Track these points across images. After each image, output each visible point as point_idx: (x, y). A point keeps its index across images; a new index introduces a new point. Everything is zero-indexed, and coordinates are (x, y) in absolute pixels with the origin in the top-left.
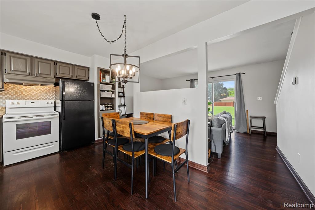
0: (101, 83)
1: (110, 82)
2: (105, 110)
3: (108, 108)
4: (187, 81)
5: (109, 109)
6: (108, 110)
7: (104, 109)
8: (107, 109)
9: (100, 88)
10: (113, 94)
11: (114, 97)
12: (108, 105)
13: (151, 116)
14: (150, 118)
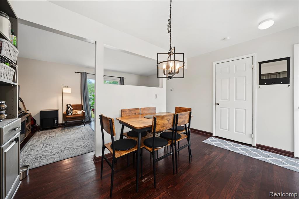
4: (76, 72)
13: (137, 111)
14: (135, 114)
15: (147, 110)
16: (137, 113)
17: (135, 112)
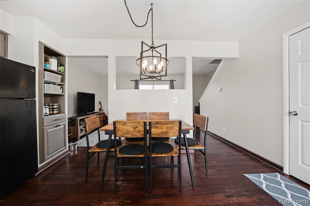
0: (45, 70)
1: (58, 71)
2: (50, 114)
3: (53, 111)
4: (131, 81)
5: (55, 112)
6: (53, 114)
7: (48, 114)
8: (51, 112)
9: (44, 78)
10: (62, 89)
11: (63, 94)
12: (53, 106)
13: (144, 115)
14: (142, 118)
15: (157, 115)
16: (143, 118)
17: (142, 116)
